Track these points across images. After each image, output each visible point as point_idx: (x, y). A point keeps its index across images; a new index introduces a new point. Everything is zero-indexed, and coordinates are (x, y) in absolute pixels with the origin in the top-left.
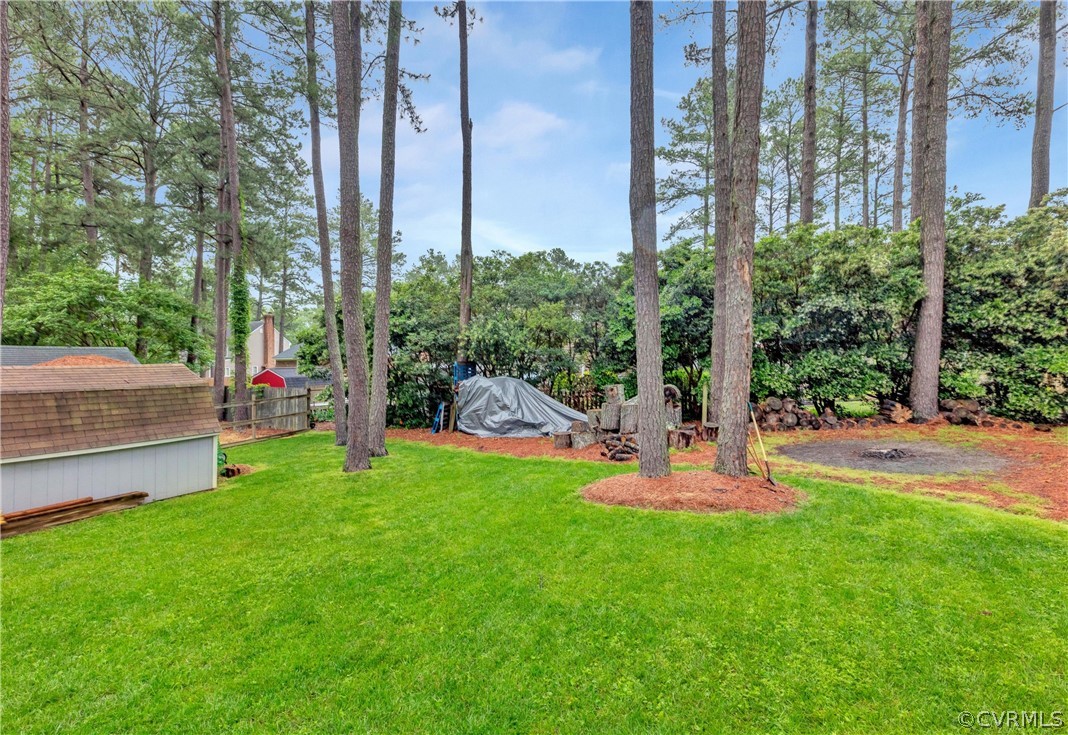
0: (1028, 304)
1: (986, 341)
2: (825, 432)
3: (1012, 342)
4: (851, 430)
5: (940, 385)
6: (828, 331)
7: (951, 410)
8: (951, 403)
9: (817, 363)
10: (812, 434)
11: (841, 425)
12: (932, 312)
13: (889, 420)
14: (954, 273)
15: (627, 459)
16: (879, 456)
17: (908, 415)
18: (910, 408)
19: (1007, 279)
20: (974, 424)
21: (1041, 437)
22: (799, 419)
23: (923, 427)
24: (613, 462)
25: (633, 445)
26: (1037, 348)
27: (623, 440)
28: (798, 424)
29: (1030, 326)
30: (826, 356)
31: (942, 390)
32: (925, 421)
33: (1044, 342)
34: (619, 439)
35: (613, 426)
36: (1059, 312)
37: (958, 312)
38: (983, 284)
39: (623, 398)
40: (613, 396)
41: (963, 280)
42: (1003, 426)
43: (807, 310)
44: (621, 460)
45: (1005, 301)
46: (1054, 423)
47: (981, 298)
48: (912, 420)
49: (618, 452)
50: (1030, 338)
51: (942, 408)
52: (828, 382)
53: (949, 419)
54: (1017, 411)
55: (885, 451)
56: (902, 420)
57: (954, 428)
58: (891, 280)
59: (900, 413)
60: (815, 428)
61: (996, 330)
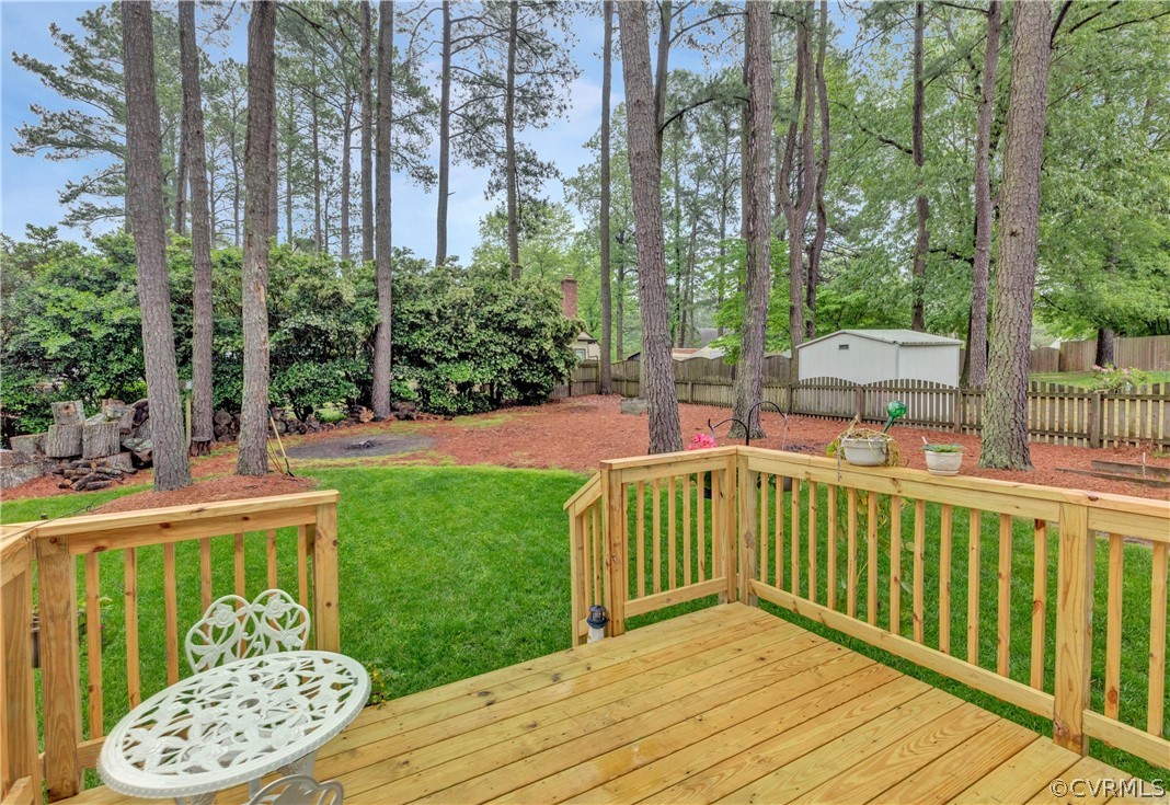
0: (438, 334)
1: (416, 359)
2: (311, 435)
3: (432, 360)
4: (331, 431)
5: (391, 391)
6: (308, 346)
7: (398, 410)
8: (398, 404)
9: (300, 374)
10: (301, 438)
11: (323, 429)
12: (385, 335)
13: (359, 421)
14: (397, 306)
15: (105, 486)
16: (359, 447)
17: (371, 416)
18: (372, 410)
19: (428, 315)
20: (412, 419)
21: (448, 423)
22: (287, 426)
23: (382, 424)
24: (83, 493)
25: (108, 470)
26: (444, 365)
27: (93, 465)
28: (287, 431)
29: (440, 349)
30: (308, 368)
31: (393, 395)
32: (383, 419)
33: (447, 361)
34: (88, 466)
35: (71, 451)
36: (454, 341)
37: (401, 336)
38: (414, 317)
39: (82, 417)
40: (68, 415)
41: (403, 313)
42: (428, 419)
43: (290, 326)
44: (96, 488)
45: (427, 331)
46: (453, 415)
47: (414, 327)
48: (374, 420)
49: (89, 480)
50: (440, 358)
51: (393, 409)
52: (310, 392)
53: (398, 416)
54: (435, 408)
55: (362, 443)
56: (367, 420)
57: (401, 423)
58: (356, 307)
59: (366, 415)
60: (301, 433)
61: (422, 352)
